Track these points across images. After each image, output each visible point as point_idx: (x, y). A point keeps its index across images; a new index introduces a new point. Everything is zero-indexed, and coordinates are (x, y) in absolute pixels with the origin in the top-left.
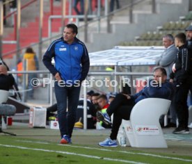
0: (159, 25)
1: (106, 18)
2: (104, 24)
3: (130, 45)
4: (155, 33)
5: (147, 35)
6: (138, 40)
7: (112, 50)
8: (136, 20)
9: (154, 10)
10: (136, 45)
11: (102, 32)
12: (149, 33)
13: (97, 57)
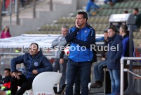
0: (55, 20)
1: (16, 14)
2: (14, 19)
3: (33, 33)
4: (52, 25)
5: (46, 27)
6: (40, 30)
7: (20, 37)
8: (38, 15)
9: (51, 8)
10: (38, 33)
11: (12, 24)
12: (47, 25)
13: (8, 41)
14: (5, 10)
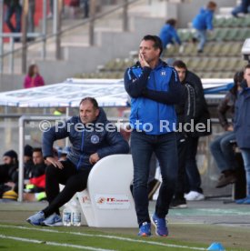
0: (133, 50)
1: (54, 38)
2: (52, 47)
3: (90, 77)
4: (127, 60)
5: (116, 64)
6: (102, 70)
7: (63, 84)
8: (99, 41)
9: (126, 26)
10: (99, 78)
11: (48, 58)
12: (118, 60)
13: (40, 94)
14: (33, 31)
